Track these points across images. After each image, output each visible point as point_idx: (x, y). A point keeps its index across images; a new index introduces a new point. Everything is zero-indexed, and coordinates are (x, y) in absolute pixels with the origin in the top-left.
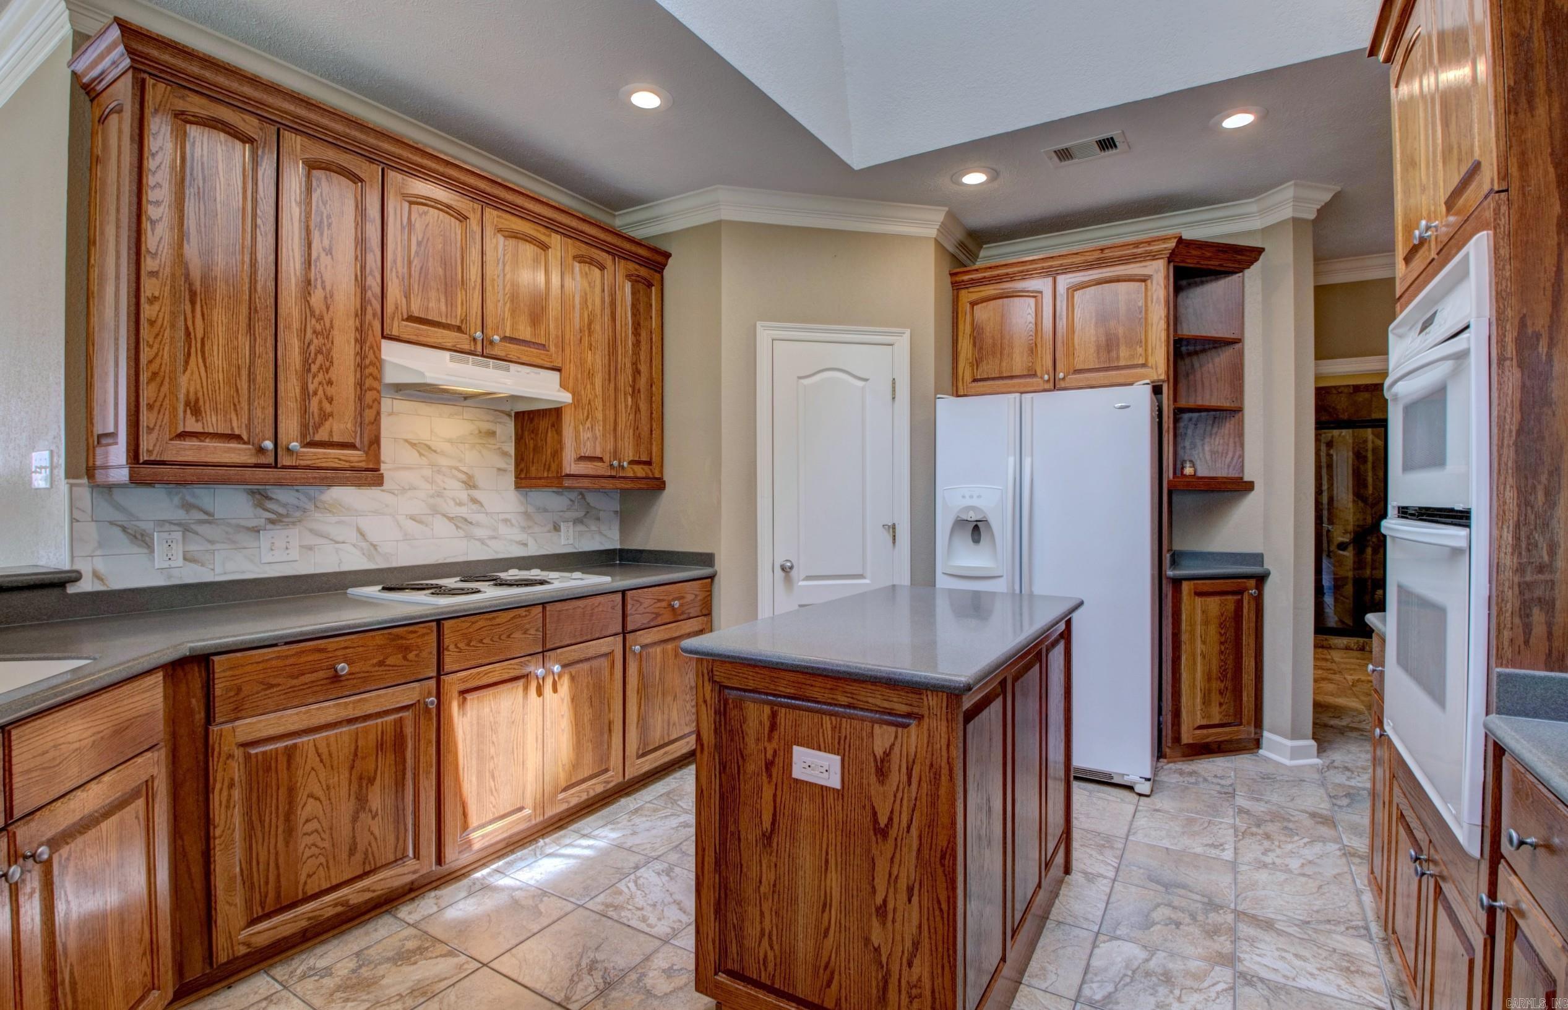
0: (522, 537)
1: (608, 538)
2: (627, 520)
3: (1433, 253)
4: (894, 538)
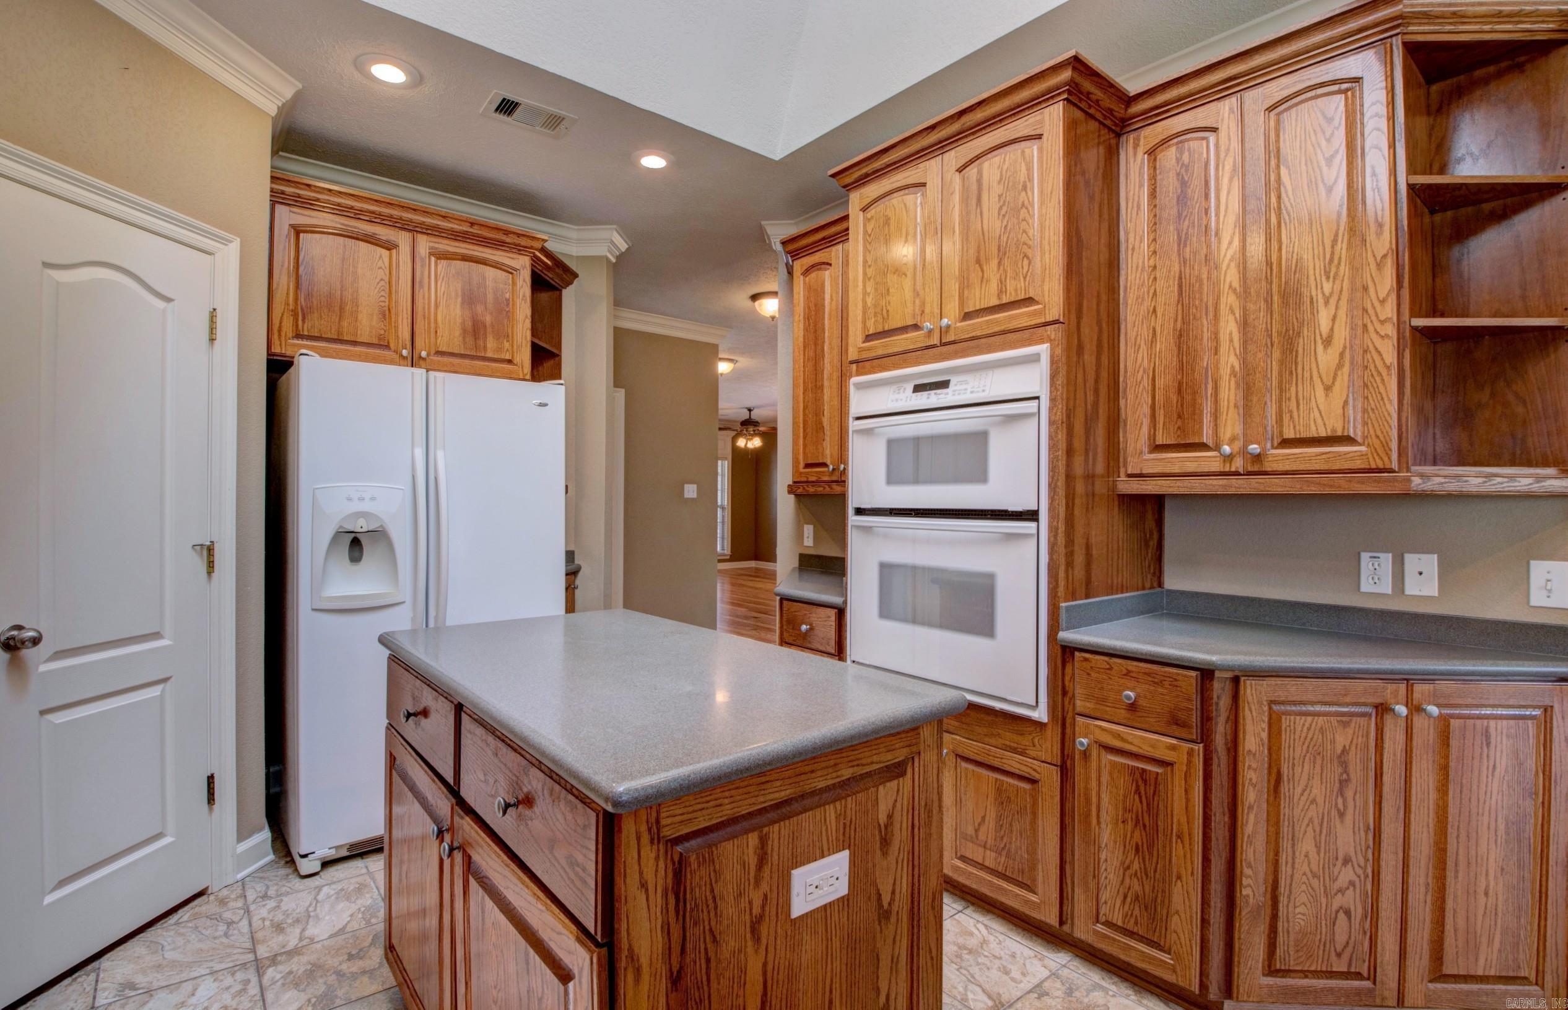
3: (935, 340)
4: (211, 565)
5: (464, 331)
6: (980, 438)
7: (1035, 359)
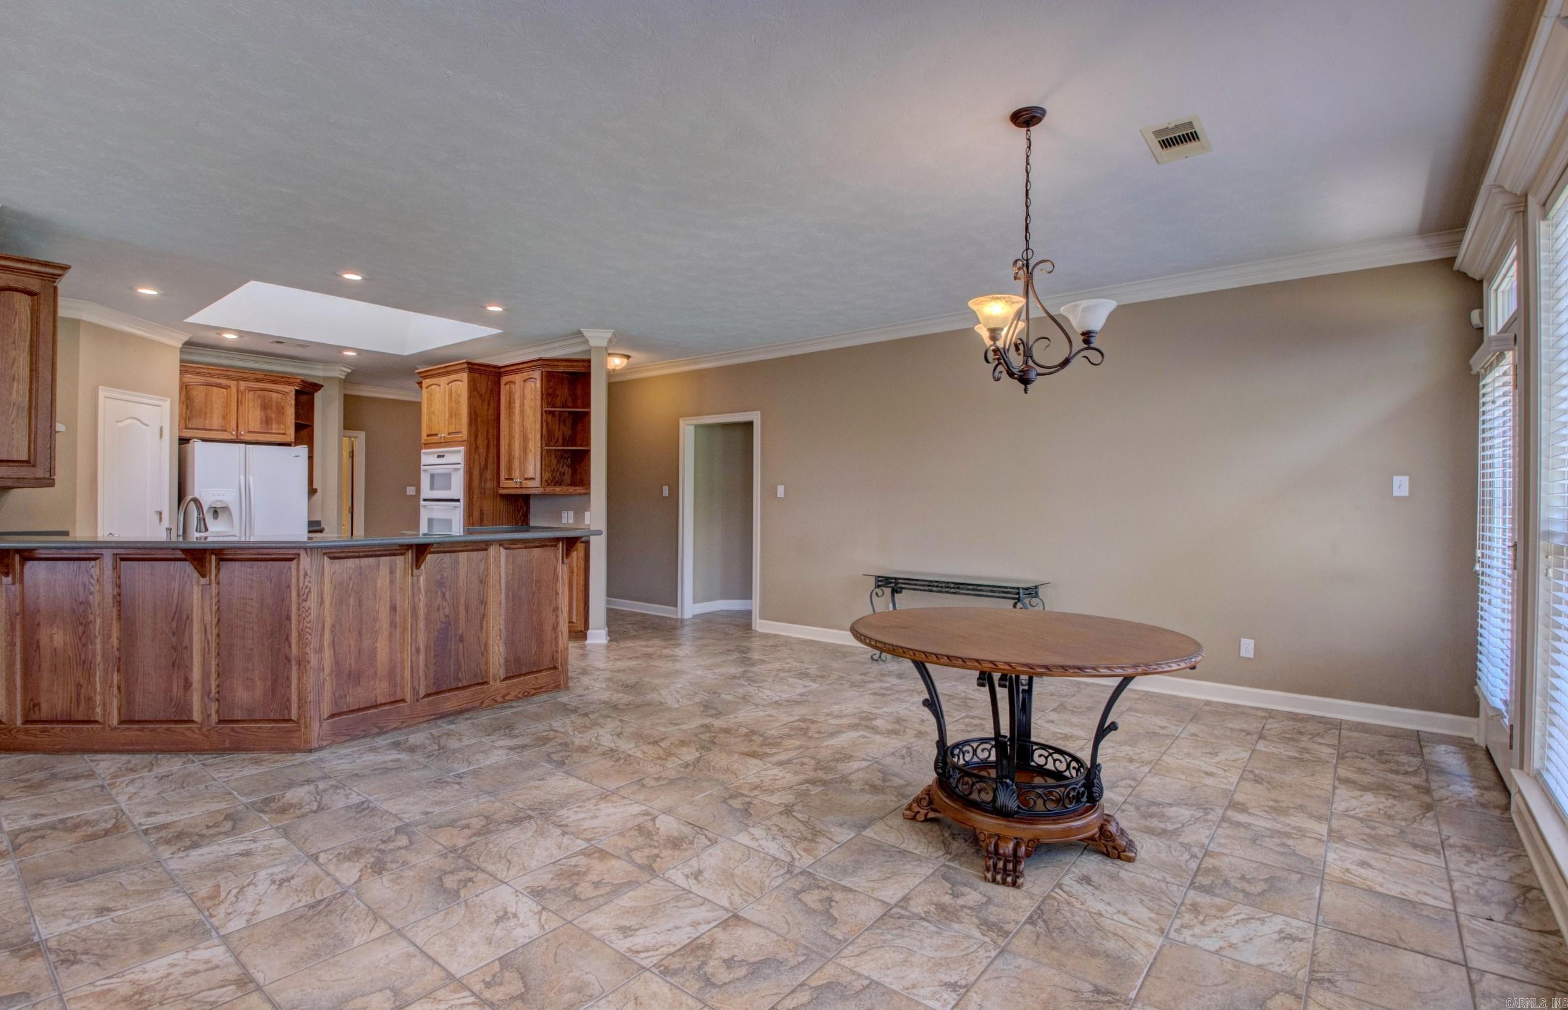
3: (442, 440)
4: (161, 519)
5: (262, 422)
6: (448, 476)
7: (459, 452)
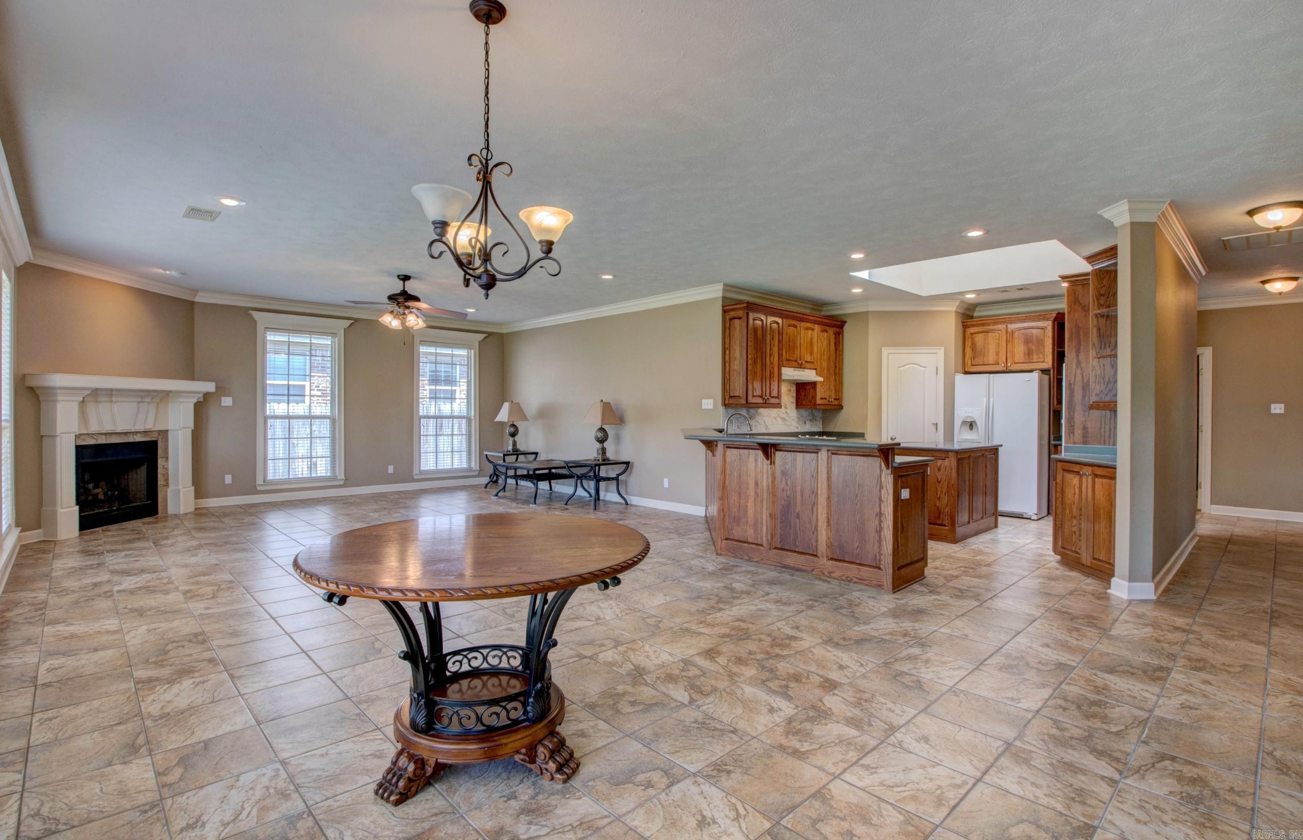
0: (797, 425)
1: (818, 428)
2: (825, 420)
4: (937, 428)
5: (1025, 354)
